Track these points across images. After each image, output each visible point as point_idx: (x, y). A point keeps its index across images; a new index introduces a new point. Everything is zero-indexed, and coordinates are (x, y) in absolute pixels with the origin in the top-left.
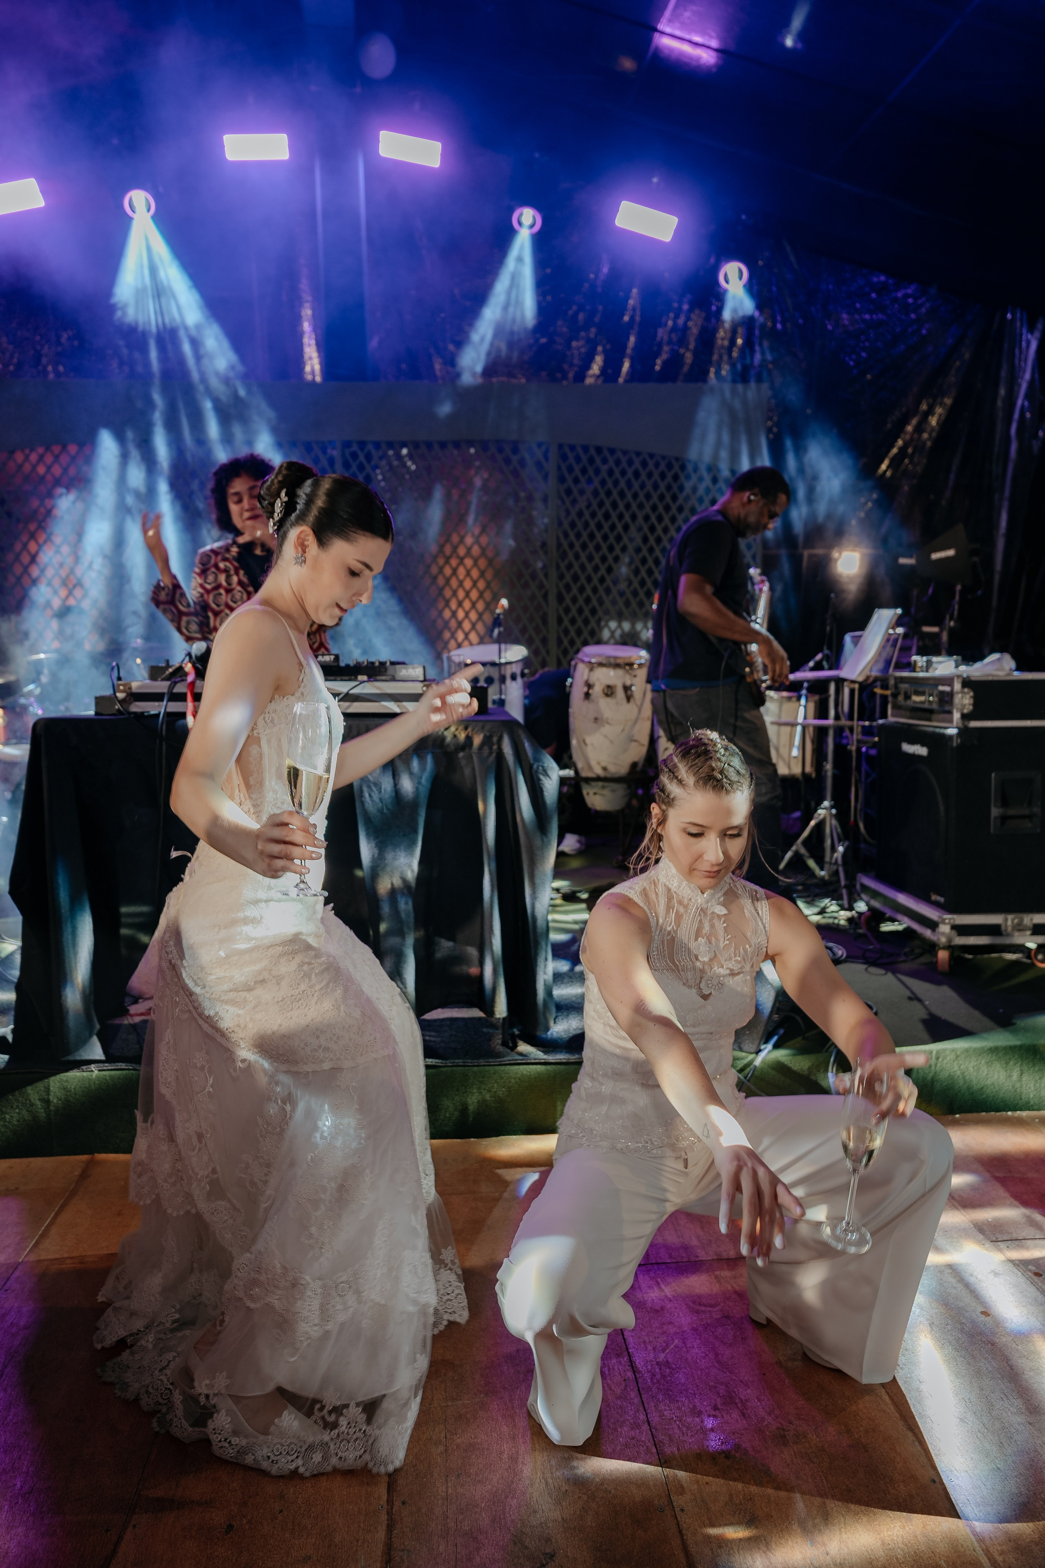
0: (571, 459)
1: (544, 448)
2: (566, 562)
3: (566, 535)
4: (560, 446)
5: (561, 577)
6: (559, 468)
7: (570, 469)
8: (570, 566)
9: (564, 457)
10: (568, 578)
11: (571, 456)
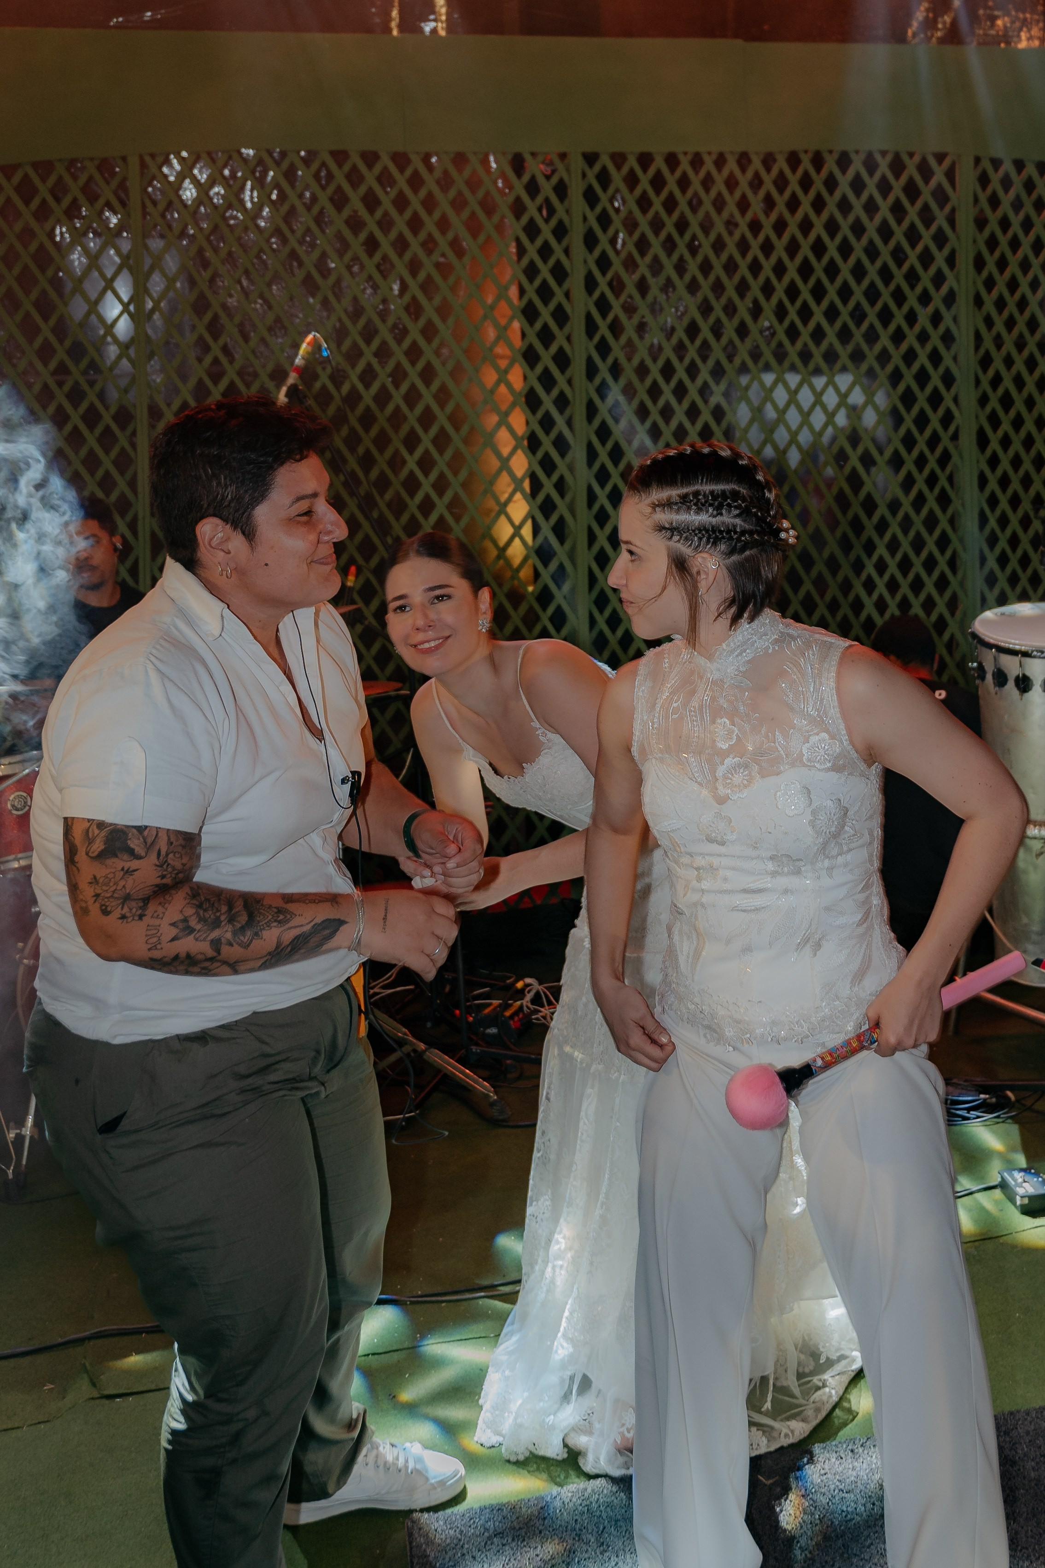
0: (995, 184)
1: (947, 162)
2: (991, 373)
3: (989, 322)
4: (977, 160)
5: (983, 400)
6: (976, 200)
7: (994, 202)
8: (996, 381)
9: (984, 180)
10: (994, 403)
11: (995, 178)
